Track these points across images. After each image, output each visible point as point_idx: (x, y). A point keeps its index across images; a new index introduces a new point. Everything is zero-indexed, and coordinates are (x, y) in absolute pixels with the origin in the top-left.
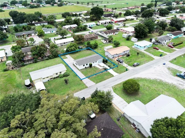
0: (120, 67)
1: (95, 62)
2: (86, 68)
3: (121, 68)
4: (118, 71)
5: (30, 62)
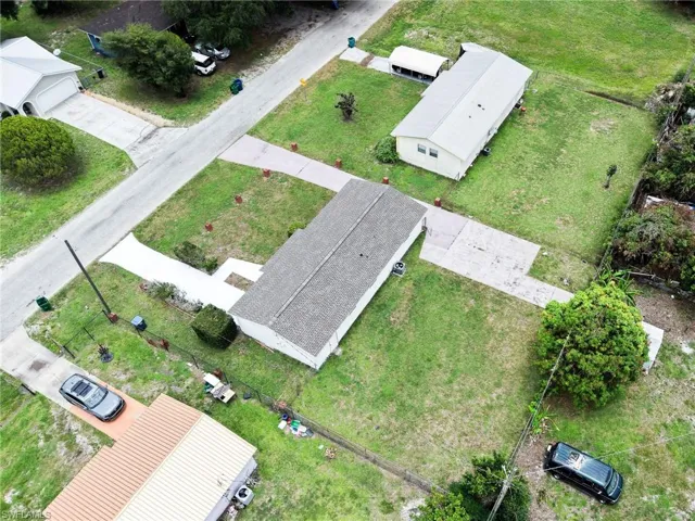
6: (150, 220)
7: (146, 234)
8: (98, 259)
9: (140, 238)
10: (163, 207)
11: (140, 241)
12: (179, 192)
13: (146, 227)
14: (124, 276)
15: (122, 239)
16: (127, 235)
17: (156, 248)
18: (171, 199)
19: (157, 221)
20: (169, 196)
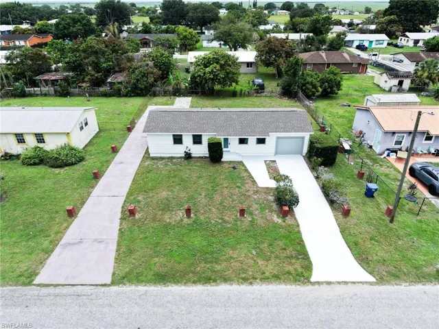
0: (411, 220)
1: (252, 140)
2: (188, 156)
3: (420, 232)
4: (379, 252)
5: (45, 89)
6: (276, 278)
7: (297, 266)
8: (376, 283)
9: (308, 267)
10: (245, 280)
11: (310, 263)
12: (207, 280)
13: (289, 273)
14: (356, 244)
15: (329, 283)
16: (318, 283)
17: (301, 243)
18: (226, 280)
19: (270, 268)
20: (223, 288)
